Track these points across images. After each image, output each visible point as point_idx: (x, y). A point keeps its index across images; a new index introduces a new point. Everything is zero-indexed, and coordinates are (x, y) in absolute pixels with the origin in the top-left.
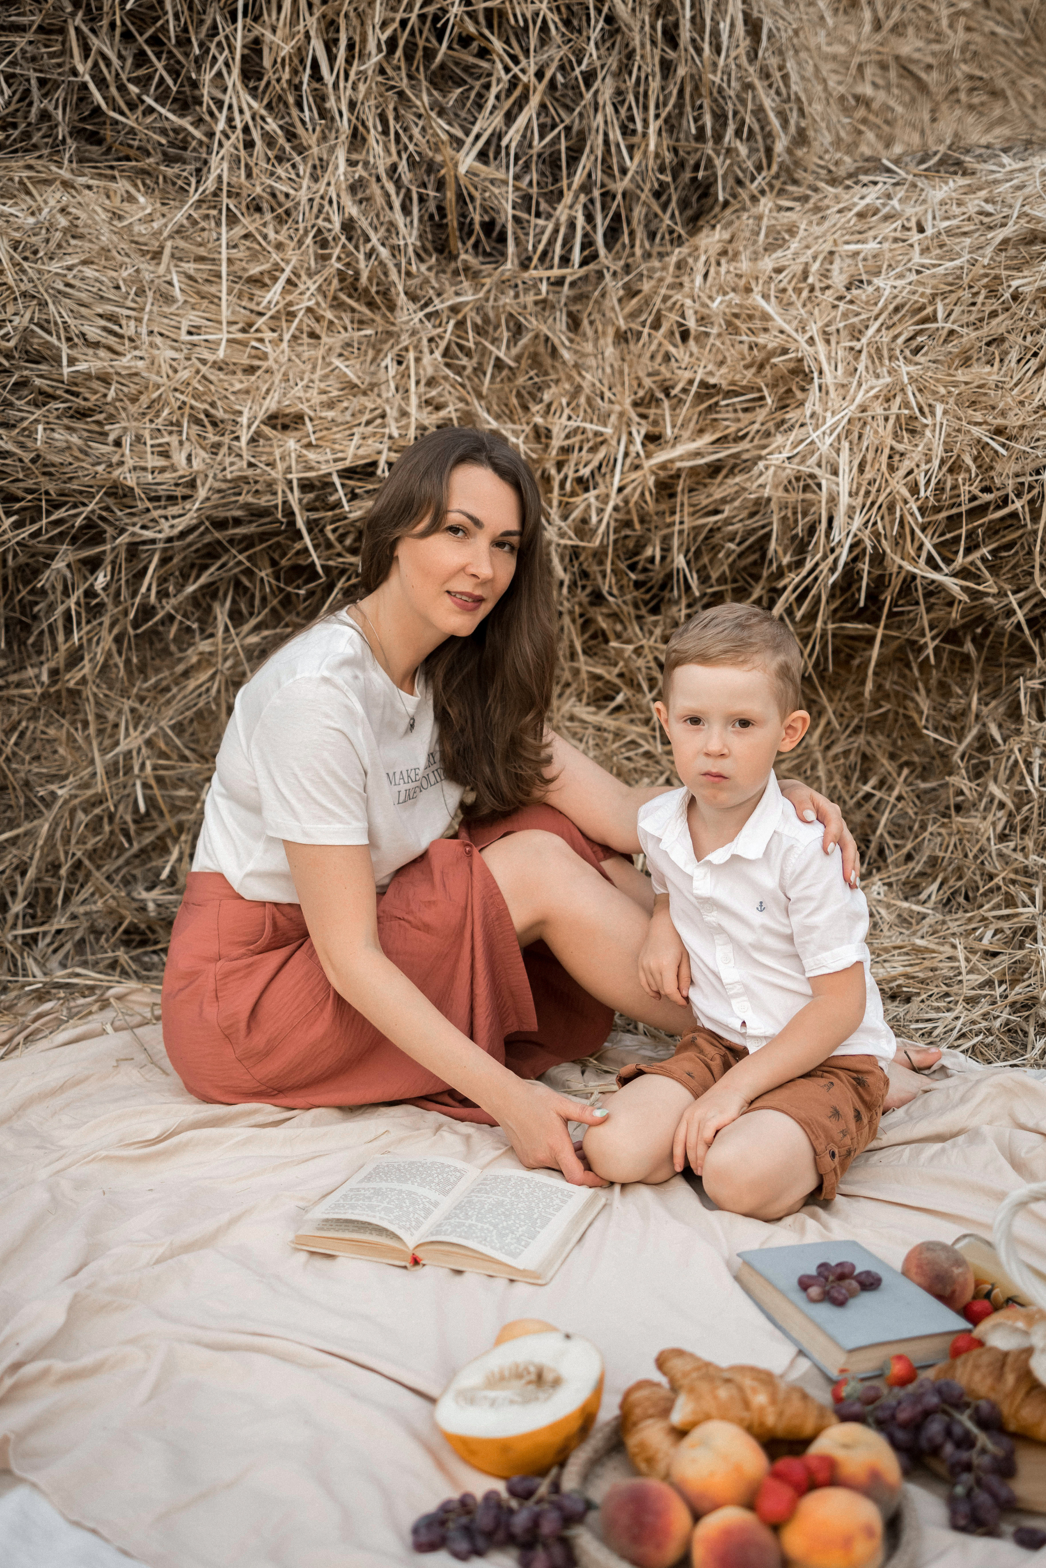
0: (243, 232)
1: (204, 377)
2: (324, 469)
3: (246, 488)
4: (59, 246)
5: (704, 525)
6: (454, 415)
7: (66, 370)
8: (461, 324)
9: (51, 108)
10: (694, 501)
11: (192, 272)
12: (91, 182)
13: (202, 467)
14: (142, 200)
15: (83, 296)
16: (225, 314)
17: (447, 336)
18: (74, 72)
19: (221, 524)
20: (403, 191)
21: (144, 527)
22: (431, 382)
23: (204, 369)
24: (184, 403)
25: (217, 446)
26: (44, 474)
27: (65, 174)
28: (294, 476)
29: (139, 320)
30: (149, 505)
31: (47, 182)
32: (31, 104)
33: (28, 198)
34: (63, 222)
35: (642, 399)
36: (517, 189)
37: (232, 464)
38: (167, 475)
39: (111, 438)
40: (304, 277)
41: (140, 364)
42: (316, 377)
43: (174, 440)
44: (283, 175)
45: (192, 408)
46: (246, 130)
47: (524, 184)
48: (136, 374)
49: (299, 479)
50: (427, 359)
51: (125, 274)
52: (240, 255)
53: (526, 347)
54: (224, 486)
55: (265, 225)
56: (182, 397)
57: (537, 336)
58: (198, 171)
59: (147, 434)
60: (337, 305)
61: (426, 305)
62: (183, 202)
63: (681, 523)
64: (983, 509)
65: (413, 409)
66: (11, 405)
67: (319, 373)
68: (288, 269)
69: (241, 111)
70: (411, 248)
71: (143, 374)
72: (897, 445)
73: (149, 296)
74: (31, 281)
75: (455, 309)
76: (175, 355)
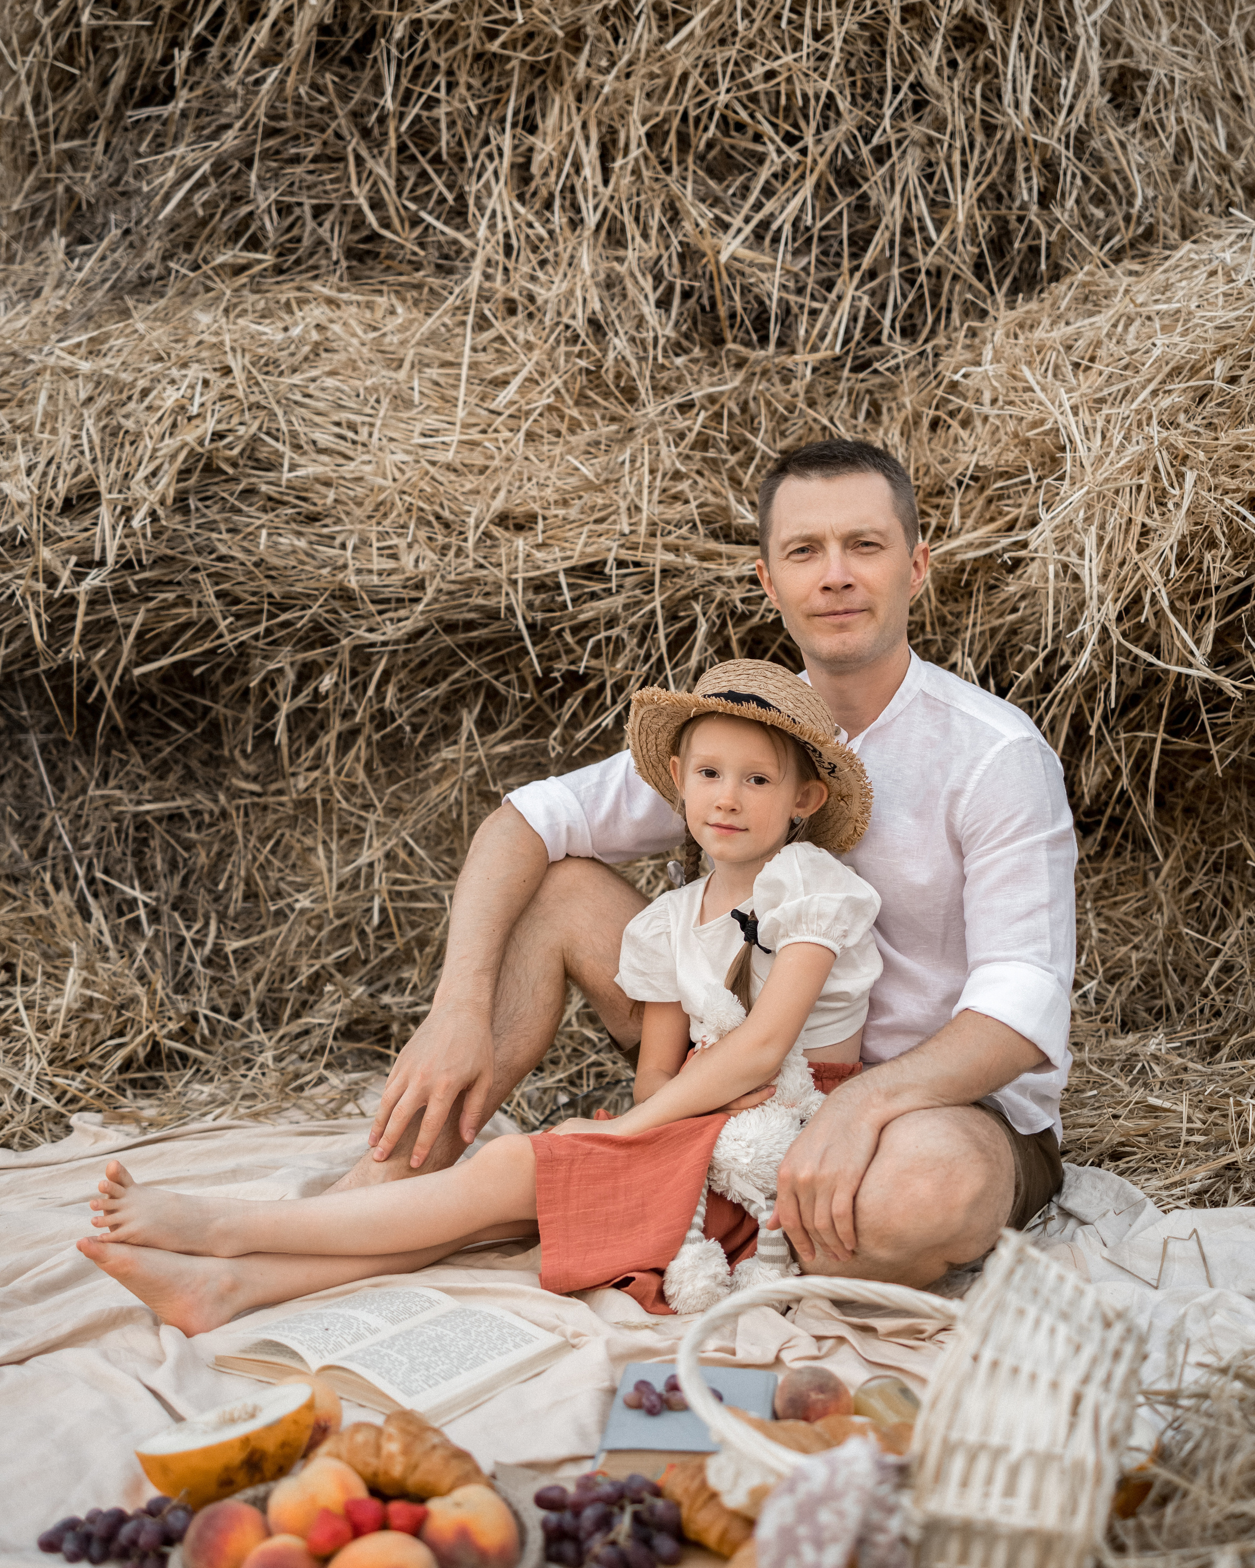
0: (495, 335)
1: (433, 478)
2: (550, 568)
3: (476, 589)
4: (306, 359)
6: (694, 510)
7: (286, 475)
8: (715, 415)
9: (321, 231)
11: (435, 378)
12: (356, 298)
13: (430, 568)
14: (403, 312)
15: (321, 405)
16: (461, 416)
17: (697, 428)
18: (350, 195)
19: (450, 628)
20: (663, 285)
21: (371, 630)
23: (432, 470)
24: (412, 505)
25: (445, 548)
26: (268, 577)
27: (332, 293)
28: (519, 576)
29: (372, 425)
30: (373, 608)
31: (313, 300)
34: (315, 336)
35: (932, 488)
37: (460, 565)
38: (394, 577)
39: (337, 542)
40: (550, 374)
41: (367, 468)
42: (552, 476)
43: (402, 543)
44: (543, 278)
45: (420, 509)
46: (507, 235)
48: (362, 478)
49: (525, 580)
50: (664, 451)
51: (369, 383)
52: (485, 358)
54: (453, 587)
55: (515, 325)
56: (409, 500)
59: (373, 537)
60: (584, 401)
65: (645, 505)
66: (239, 511)
67: (556, 471)
69: (505, 218)
70: (662, 341)
71: (368, 477)
72: (1148, 521)
73: (385, 402)
74: (262, 392)
75: (712, 399)
76: (406, 458)
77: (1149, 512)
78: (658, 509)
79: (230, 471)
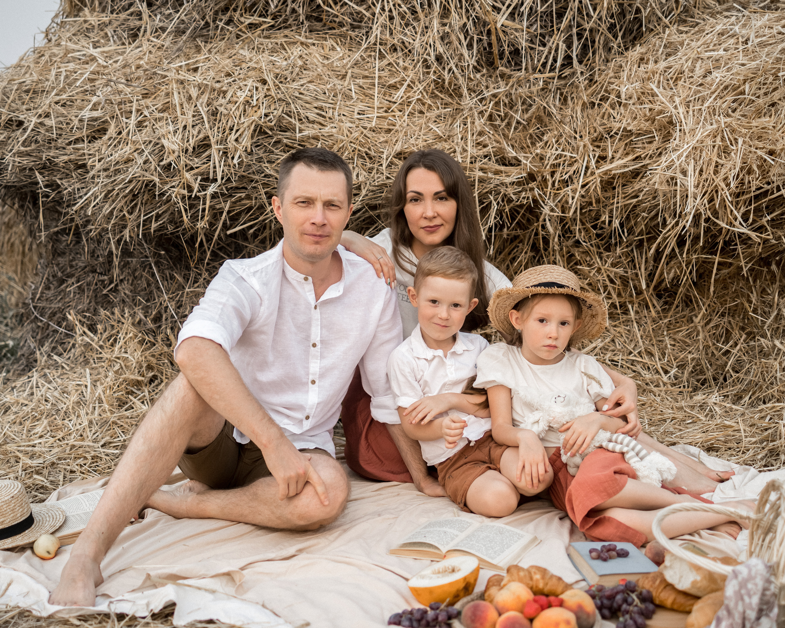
0: (388, 62)
1: (365, 135)
3: (386, 189)
4: (298, 74)
5: (631, 204)
6: (491, 150)
7: (298, 135)
8: (497, 104)
9: (296, 8)
10: (625, 191)
11: (361, 84)
12: (315, 42)
13: (364, 179)
14: (338, 49)
15: (308, 98)
16: (376, 104)
17: (489, 110)
19: (374, 208)
20: (469, 38)
22: (481, 134)
23: (365, 132)
24: (355, 148)
25: (371, 169)
27: (303, 39)
29: (334, 109)
31: (295, 43)
32: (287, 6)
33: (283, 52)
34: (300, 63)
35: (597, 138)
36: (528, 32)
37: (379, 178)
40: (417, 83)
41: (334, 130)
42: (421, 134)
44: (409, 33)
45: (359, 151)
46: (390, 11)
47: (532, 30)
48: (332, 135)
50: (477, 122)
51: (329, 87)
52: (386, 74)
53: (534, 113)
54: (375, 189)
55: (398, 58)
56: (354, 146)
57: (538, 108)
58: (367, 32)
60: (433, 96)
61: (479, 94)
62: (359, 50)
63: (618, 203)
64: (765, 194)
65: (469, 149)
66: (273, 152)
67: (423, 131)
68: (408, 80)
69: (388, 2)
70: (471, 67)
71: (335, 135)
72: (719, 160)
73: (340, 97)
74: (283, 93)
75: (494, 96)
76: (351, 125)
77: (719, 156)
78: (475, 151)
79: (270, 133)
